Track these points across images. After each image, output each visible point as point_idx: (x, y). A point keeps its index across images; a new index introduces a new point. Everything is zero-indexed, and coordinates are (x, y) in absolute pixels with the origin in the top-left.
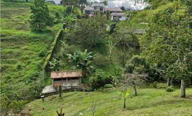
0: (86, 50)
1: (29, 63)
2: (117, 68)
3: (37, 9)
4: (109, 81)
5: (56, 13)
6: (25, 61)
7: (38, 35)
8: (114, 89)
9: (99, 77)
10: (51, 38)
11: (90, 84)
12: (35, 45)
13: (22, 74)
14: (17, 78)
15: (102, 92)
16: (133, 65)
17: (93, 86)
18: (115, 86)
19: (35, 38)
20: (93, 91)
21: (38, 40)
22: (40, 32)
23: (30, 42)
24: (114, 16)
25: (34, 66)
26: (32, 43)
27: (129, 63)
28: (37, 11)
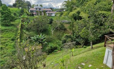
0: (41, 34)
1: (7, 45)
2: (57, 42)
3: (4, 12)
4: (56, 48)
5: (14, 13)
6: (4, 44)
7: (7, 28)
8: (59, 51)
9: (51, 47)
10: (15, 29)
11: (47, 51)
12: (7, 34)
13: (5, 52)
14: (2, 54)
15: (54, 54)
16: (65, 39)
17: (49, 52)
18: (59, 50)
19: (6, 30)
20: (49, 54)
21: (8, 31)
22: (7, 25)
23: (3, 33)
24: (48, 14)
25: (11, 46)
26: (4, 33)
27: (63, 38)
28: (5, 13)
